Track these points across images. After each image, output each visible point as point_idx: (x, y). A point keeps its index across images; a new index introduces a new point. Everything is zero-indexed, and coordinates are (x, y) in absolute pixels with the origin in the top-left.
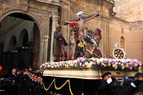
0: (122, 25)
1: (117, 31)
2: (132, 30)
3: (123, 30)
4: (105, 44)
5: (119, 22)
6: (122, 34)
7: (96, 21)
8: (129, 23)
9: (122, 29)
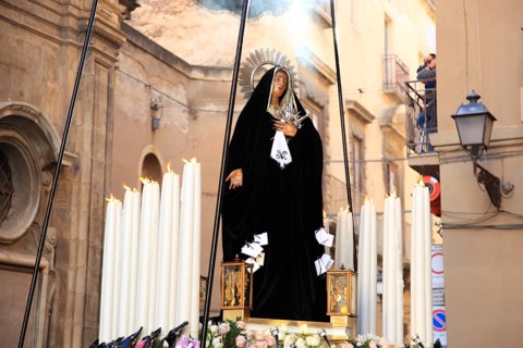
0: (153, 80)
1: (125, 115)
2: (201, 115)
3: (158, 115)
4: (96, 210)
5: (140, 56)
6: (153, 142)
7: (51, 52)
8: (190, 67)
9: (154, 108)
